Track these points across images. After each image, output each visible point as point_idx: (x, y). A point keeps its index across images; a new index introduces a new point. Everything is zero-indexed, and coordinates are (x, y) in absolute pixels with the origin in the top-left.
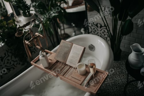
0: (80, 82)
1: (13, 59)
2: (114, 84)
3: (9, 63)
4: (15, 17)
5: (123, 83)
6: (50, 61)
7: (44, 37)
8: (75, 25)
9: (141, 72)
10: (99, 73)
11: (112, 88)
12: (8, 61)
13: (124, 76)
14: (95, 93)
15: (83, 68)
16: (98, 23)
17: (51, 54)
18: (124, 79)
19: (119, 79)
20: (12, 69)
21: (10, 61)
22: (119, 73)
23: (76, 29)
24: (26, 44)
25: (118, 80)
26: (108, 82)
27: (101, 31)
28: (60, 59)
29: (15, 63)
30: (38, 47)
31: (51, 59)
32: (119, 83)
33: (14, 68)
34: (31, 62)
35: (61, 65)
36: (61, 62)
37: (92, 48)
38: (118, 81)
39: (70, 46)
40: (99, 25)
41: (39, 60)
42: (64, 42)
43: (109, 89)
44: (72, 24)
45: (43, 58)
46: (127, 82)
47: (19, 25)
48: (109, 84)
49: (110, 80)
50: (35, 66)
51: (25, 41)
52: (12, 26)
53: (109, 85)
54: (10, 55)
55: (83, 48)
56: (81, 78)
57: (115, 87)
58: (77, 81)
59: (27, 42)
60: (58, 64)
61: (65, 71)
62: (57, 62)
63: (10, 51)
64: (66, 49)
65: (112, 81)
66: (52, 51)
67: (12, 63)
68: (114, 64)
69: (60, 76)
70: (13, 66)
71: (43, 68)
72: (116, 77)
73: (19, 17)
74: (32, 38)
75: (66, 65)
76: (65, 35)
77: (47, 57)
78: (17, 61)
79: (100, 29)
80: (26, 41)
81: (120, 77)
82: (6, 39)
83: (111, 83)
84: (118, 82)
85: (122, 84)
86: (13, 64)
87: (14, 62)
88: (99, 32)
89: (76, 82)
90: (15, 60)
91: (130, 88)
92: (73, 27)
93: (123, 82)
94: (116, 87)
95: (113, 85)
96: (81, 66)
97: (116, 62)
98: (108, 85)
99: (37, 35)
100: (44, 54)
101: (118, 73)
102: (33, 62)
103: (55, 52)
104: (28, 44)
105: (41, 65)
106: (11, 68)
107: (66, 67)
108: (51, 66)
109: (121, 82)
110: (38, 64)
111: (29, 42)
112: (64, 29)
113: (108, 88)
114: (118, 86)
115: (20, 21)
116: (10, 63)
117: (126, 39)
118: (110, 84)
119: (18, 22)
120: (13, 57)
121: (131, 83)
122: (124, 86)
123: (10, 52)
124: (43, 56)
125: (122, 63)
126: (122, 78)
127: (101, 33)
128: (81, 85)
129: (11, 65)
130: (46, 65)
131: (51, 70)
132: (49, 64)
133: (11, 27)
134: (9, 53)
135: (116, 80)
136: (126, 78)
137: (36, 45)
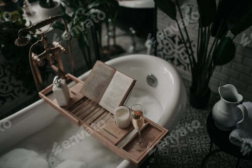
0: (116, 141)
1: (14, 81)
2: (185, 150)
3: (5, 87)
4: (26, 4)
5: (203, 151)
6: (72, 96)
7: (66, 52)
8: (136, 32)
9: (230, 137)
10: (153, 130)
11: (181, 157)
12: (3, 84)
13: (206, 139)
14: (137, 162)
15: (125, 117)
16: (175, 36)
17: (77, 82)
18: (206, 144)
19: (198, 142)
20: (9, 100)
21: (8, 84)
22: (200, 133)
23: (136, 39)
24: (34, 60)
25: (195, 144)
26: (176, 146)
27: (179, 50)
28: (89, 95)
29: (16, 90)
30: (54, 67)
31: (74, 92)
32: (195, 151)
33: (12, 98)
34: (40, 93)
35: (90, 105)
36: (90, 100)
37: (152, 80)
38: (195, 146)
39: (109, 74)
40: (177, 39)
41: (52, 92)
42: (100, 66)
43: (176, 158)
44: (131, 29)
45: (60, 89)
46: (210, 150)
47: (31, 23)
48: (178, 149)
49: (180, 143)
50: (46, 101)
51: (31, 55)
52: (17, 21)
53: (177, 152)
54: (8, 73)
55: (131, 81)
56: (119, 134)
57: (187, 156)
58: (111, 137)
59: (35, 57)
60: (86, 103)
61: (95, 118)
62: (85, 99)
63: (8, 67)
64: (103, 79)
65: (184, 145)
66: (79, 79)
67: (11, 88)
68: (194, 114)
69: (84, 125)
70: (12, 94)
71: (58, 106)
72: (191, 139)
73: (32, 5)
74: (45, 51)
75: (98, 106)
76: (114, 49)
77: (67, 87)
78: (19, 86)
79: (178, 47)
80: (33, 55)
81: (199, 139)
82: (4, 44)
83: (181, 148)
84: (193, 148)
85: (200, 152)
86: (13, 91)
87: (14, 86)
88: (177, 52)
89: (109, 140)
90: (16, 83)
91: (214, 162)
92: (132, 35)
93: (202, 149)
94: (189, 157)
95: (185, 152)
96: (121, 112)
97: (199, 110)
98: (175, 150)
99: (56, 47)
100: (63, 81)
101: (197, 132)
102: (42, 93)
103: (83, 80)
104: (36, 60)
105: (55, 100)
106: (8, 97)
107: (98, 109)
108: (72, 105)
109: (199, 148)
110: (50, 99)
111: (39, 57)
112: (114, 37)
113: (174, 157)
114: (193, 156)
115: (34, 13)
116: (7, 88)
117: (223, 71)
118: (180, 150)
119: (29, 14)
120: (13, 77)
121: (217, 154)
122: (204, 156)
123: (9, 69)
124: (60, 86)
126: (202, 142)
127: (178, 55)
128: (116, 145)
129: (8, 91)
130: (64, 102)
131: (70, 111)
132: (70, 100)
133: (14, 23)
134: (6, 70)
135: (192, 145)
136: (209, 143)
137: (51, 63)
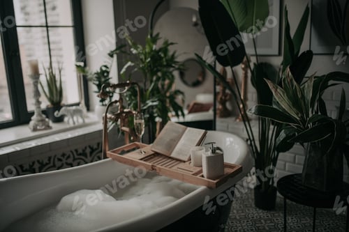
14: (215, 181)
22: (270, 229)
30: (125, 129)
39: (180, 130)
42: (172, 125)
55: (202, 132)
56: (194, 169)
62: (156, 154)
64: (174, 134)
68: (261, 214)
74: (119, 112)
101: (267, 228)
104: (111, 117)
107: (170, 160)
125: (276, 215)
137: (122, 124)
